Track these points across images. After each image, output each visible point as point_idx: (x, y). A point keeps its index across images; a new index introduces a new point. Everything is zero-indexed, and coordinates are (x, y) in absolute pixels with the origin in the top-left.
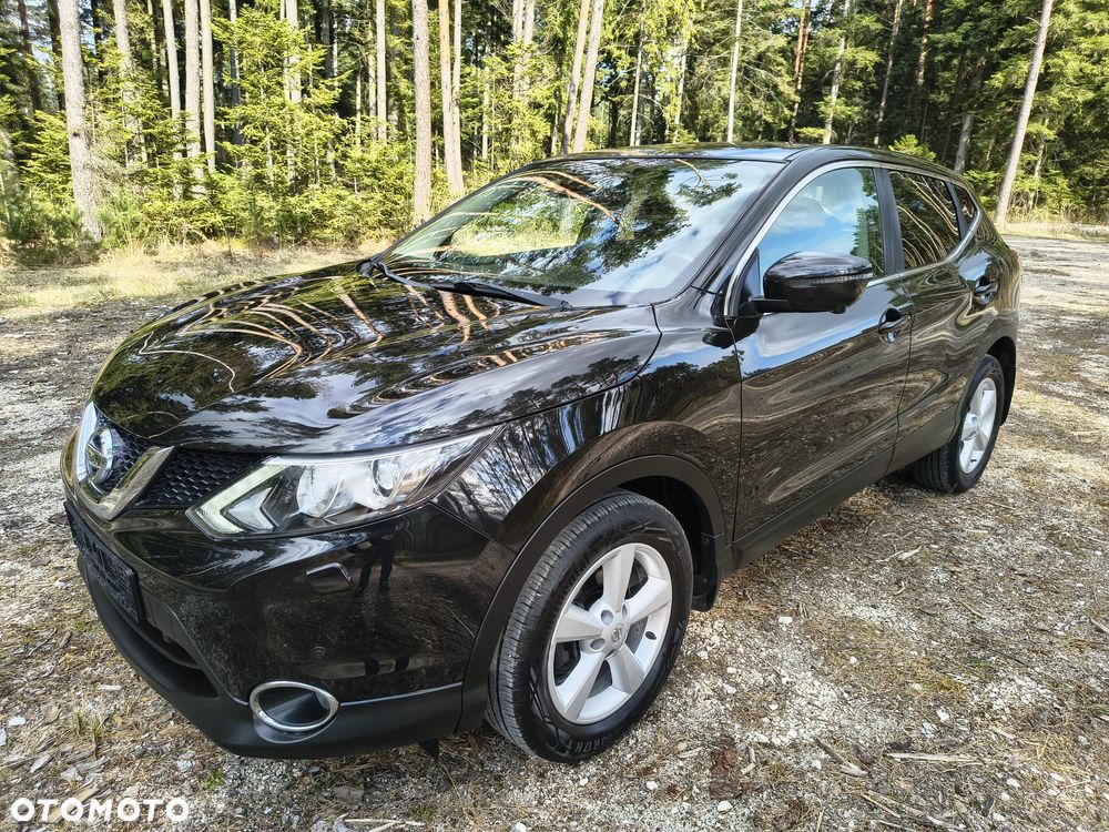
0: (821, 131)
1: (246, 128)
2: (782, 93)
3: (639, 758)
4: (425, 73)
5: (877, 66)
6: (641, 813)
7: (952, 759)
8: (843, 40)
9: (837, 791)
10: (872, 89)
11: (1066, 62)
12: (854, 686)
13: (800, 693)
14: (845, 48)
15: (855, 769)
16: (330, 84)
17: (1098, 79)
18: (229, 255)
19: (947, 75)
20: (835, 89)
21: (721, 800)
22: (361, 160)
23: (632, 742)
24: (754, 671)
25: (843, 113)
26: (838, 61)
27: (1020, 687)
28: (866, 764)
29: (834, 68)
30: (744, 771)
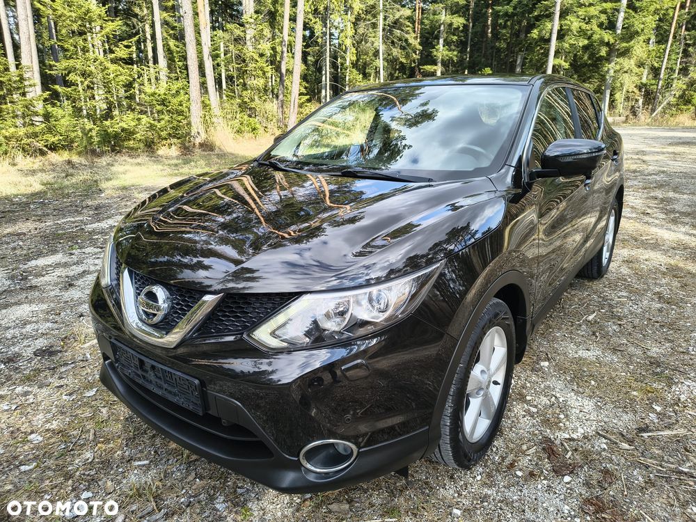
0: (435, 67)
1: (70, 75)
2: (411, 44)
3: (503, 459)
4: (192, 35)
5: (465, 26)
6: (521, 491)
7: (674, 432)
8: (444, 11)
9: (623, 460)
10: (461, 40)
11: (572, 23)
12: (601, 398)
13: (572, 406)
14: (446, 16)
15: (626, 446)
16: (126, 44)
17: (589, 33)
18: (69, 162)
19: (504, 31)
20: (441, 41)
21: (563, 476)
22: (153, 94)
23: (494, 449)
24: (541, 397)
25: (447, 55)
26: (442, 24)
27: (689, 386)
28: (631, 442)
29: (440, 28)
30: (568, 457)
